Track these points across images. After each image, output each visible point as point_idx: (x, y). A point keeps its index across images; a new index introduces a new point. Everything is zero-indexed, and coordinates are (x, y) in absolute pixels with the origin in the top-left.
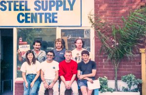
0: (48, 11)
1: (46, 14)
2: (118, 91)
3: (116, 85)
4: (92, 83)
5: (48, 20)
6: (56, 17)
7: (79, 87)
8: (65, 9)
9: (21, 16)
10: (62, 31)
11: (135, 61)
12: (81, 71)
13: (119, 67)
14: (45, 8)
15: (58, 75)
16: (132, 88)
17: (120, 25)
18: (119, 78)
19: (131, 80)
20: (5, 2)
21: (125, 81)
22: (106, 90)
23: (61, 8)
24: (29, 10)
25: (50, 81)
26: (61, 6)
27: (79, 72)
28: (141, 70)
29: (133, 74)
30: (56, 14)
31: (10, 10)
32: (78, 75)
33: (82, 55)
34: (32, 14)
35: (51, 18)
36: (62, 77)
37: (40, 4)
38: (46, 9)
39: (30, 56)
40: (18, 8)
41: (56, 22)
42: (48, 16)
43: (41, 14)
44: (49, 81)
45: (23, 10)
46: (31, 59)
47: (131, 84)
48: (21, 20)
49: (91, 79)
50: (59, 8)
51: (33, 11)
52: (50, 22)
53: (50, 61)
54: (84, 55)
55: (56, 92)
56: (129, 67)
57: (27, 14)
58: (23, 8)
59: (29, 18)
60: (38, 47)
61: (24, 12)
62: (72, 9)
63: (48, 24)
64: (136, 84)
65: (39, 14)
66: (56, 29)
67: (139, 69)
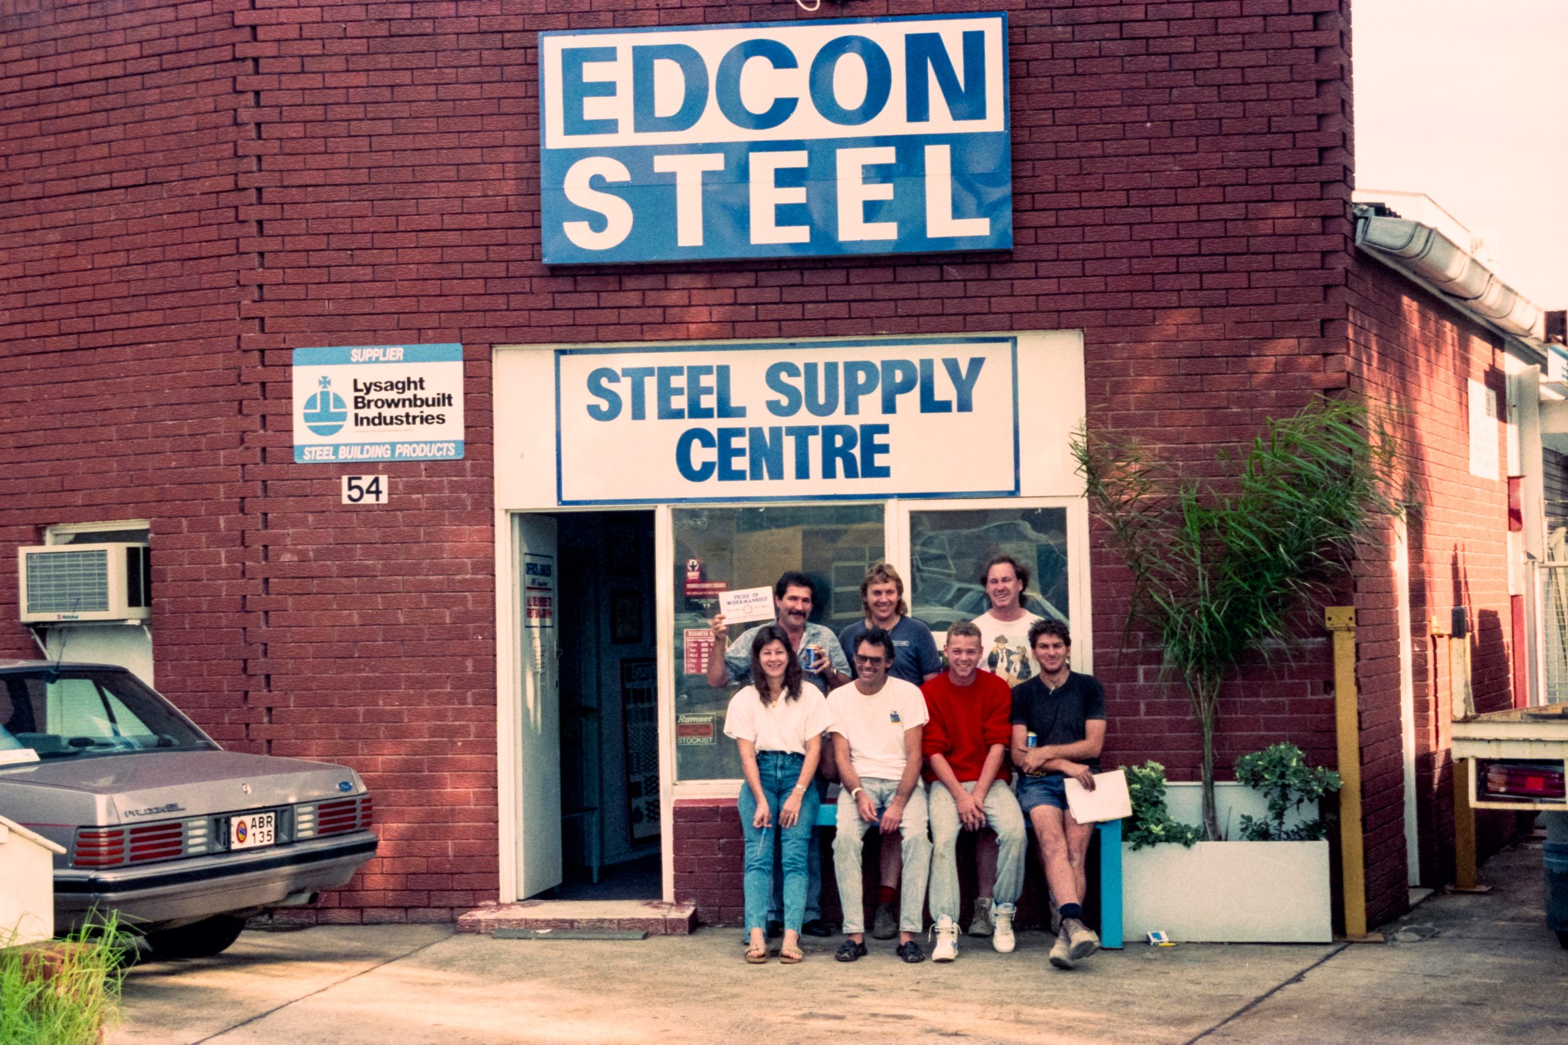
0: (838, 418)
1: (829, 433)
2: (1219, 839)
3: (1209, 806)
4: (1090, 786)
5: (839, 462)
6: (884, 449)
7: (1027, 816)
8: (929, 404)
9: (696, 444)
10: (916, 518)
11: (1304, 672)
12: (1029, 729)
13: (1226, 707)
14: (822, 400)
15: (916, 755)
16: (1292, 820)
17: (1223, 488)
18: (1224, 772)
19: (1282, 776)
20: (613, 377)
21: (1254, 780)
22: (1157, 829)
23: (909, 401)
24: (740, 412)
25: (885, 787)
26: (906, 387)
27: (1020, 731)
28: (1333, 720)
29: (1294, 741)
30: (884, 429)
31: (638, 413)
32: (1015, 752)
33: (1034, 644)
34: (756, 434)
35: (856, 451)
36: (939, 762)
37: (799, 383)
38: (828, 409)
39: (774, 657)
40: (679, 402)
41: (884, 472)
42: (839, 441)
43: (802, 435)
44: (877, 787)
45: (708, 413)
46: (776, 674)
47: (1284, 797)
48: (696, 466)
49: (1081, 769)
50: (900, 399)
51: (760, 418)
52: (850, 473)
53: (871, 688)
54: (1044, 639)
55: (915, 839)
56: (1278, 708)
57: (726, 435)
58: (709, 401)
59: (740, 452)
60: (799, 606)
61: (713, 425)
62: (965, 405)
63: (842, 485)
64: (1309, 794)
65: (791, 431)
66: (881, 510)
67: (1324, 716)
